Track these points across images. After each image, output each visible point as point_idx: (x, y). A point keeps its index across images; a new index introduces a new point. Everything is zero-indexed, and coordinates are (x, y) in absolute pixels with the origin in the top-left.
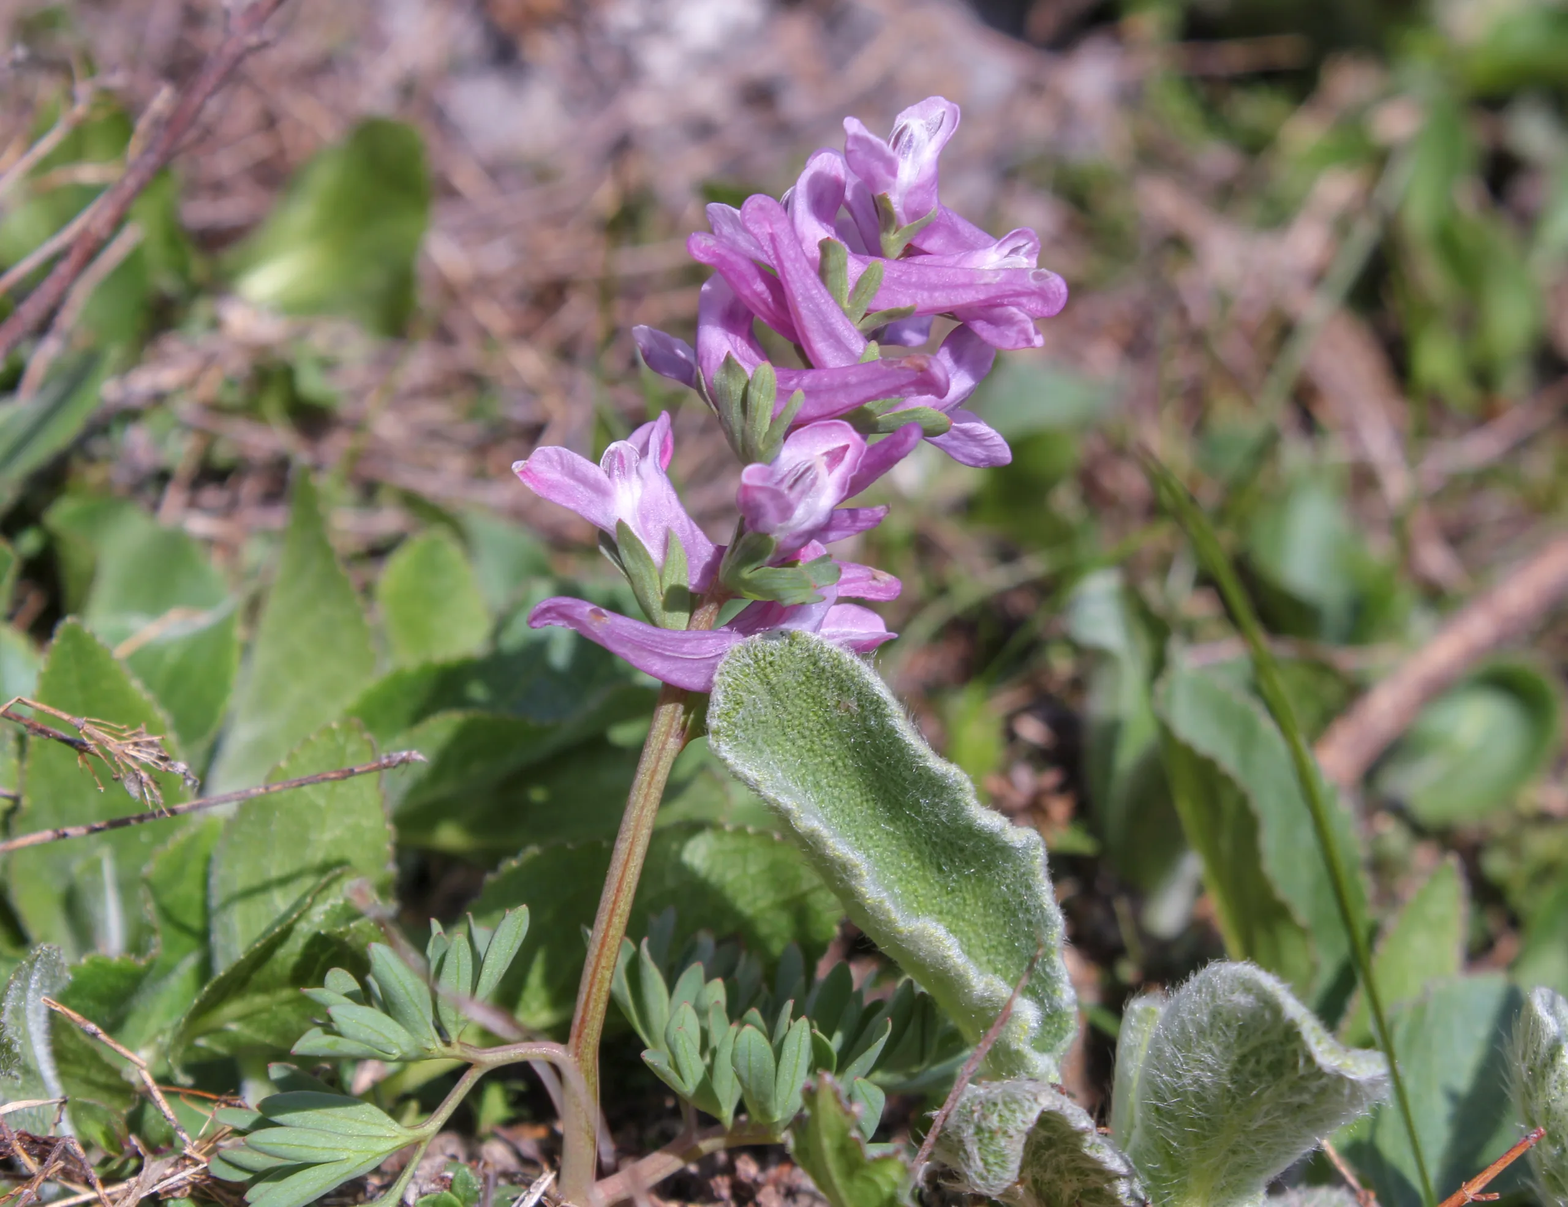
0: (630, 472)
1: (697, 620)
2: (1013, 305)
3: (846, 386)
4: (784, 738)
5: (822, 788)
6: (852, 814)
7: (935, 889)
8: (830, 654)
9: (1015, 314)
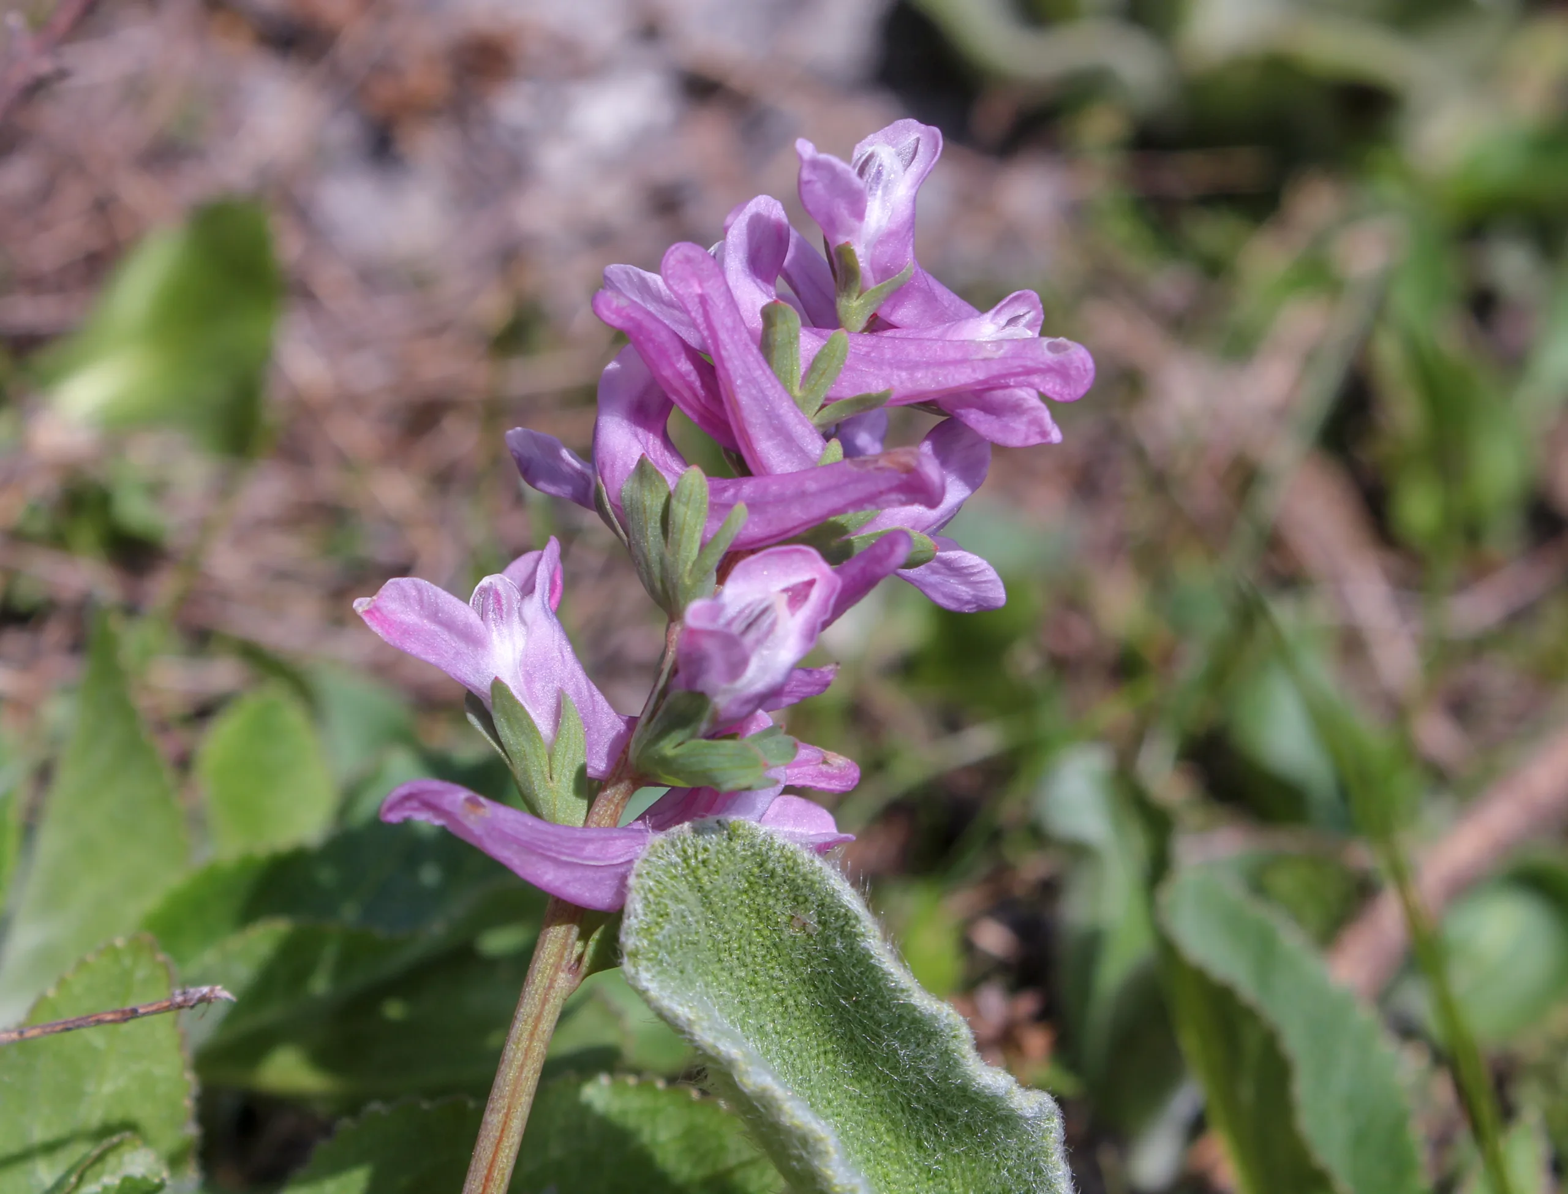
0: (509, 614)
1: (598, 814)
2: (1020, 385)
3: (802, 495)
4: (718, 966)
5: (767, 1035)
6: (806, 1070)
7: (912, 1173)
8: (782, 851)
9: (1024, 399)
